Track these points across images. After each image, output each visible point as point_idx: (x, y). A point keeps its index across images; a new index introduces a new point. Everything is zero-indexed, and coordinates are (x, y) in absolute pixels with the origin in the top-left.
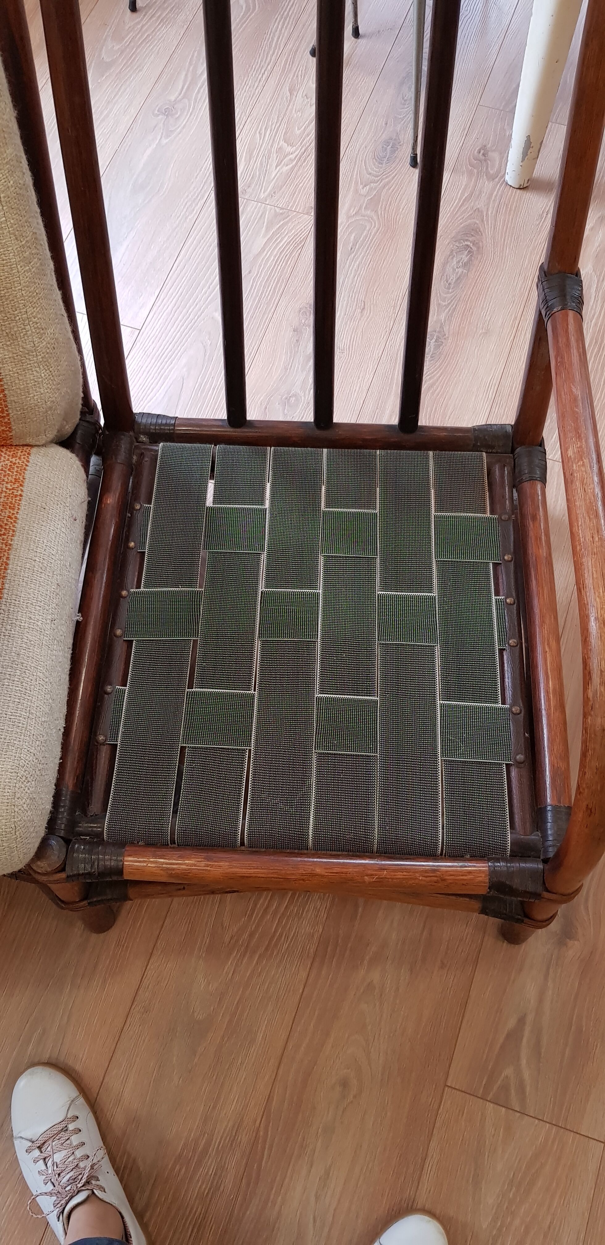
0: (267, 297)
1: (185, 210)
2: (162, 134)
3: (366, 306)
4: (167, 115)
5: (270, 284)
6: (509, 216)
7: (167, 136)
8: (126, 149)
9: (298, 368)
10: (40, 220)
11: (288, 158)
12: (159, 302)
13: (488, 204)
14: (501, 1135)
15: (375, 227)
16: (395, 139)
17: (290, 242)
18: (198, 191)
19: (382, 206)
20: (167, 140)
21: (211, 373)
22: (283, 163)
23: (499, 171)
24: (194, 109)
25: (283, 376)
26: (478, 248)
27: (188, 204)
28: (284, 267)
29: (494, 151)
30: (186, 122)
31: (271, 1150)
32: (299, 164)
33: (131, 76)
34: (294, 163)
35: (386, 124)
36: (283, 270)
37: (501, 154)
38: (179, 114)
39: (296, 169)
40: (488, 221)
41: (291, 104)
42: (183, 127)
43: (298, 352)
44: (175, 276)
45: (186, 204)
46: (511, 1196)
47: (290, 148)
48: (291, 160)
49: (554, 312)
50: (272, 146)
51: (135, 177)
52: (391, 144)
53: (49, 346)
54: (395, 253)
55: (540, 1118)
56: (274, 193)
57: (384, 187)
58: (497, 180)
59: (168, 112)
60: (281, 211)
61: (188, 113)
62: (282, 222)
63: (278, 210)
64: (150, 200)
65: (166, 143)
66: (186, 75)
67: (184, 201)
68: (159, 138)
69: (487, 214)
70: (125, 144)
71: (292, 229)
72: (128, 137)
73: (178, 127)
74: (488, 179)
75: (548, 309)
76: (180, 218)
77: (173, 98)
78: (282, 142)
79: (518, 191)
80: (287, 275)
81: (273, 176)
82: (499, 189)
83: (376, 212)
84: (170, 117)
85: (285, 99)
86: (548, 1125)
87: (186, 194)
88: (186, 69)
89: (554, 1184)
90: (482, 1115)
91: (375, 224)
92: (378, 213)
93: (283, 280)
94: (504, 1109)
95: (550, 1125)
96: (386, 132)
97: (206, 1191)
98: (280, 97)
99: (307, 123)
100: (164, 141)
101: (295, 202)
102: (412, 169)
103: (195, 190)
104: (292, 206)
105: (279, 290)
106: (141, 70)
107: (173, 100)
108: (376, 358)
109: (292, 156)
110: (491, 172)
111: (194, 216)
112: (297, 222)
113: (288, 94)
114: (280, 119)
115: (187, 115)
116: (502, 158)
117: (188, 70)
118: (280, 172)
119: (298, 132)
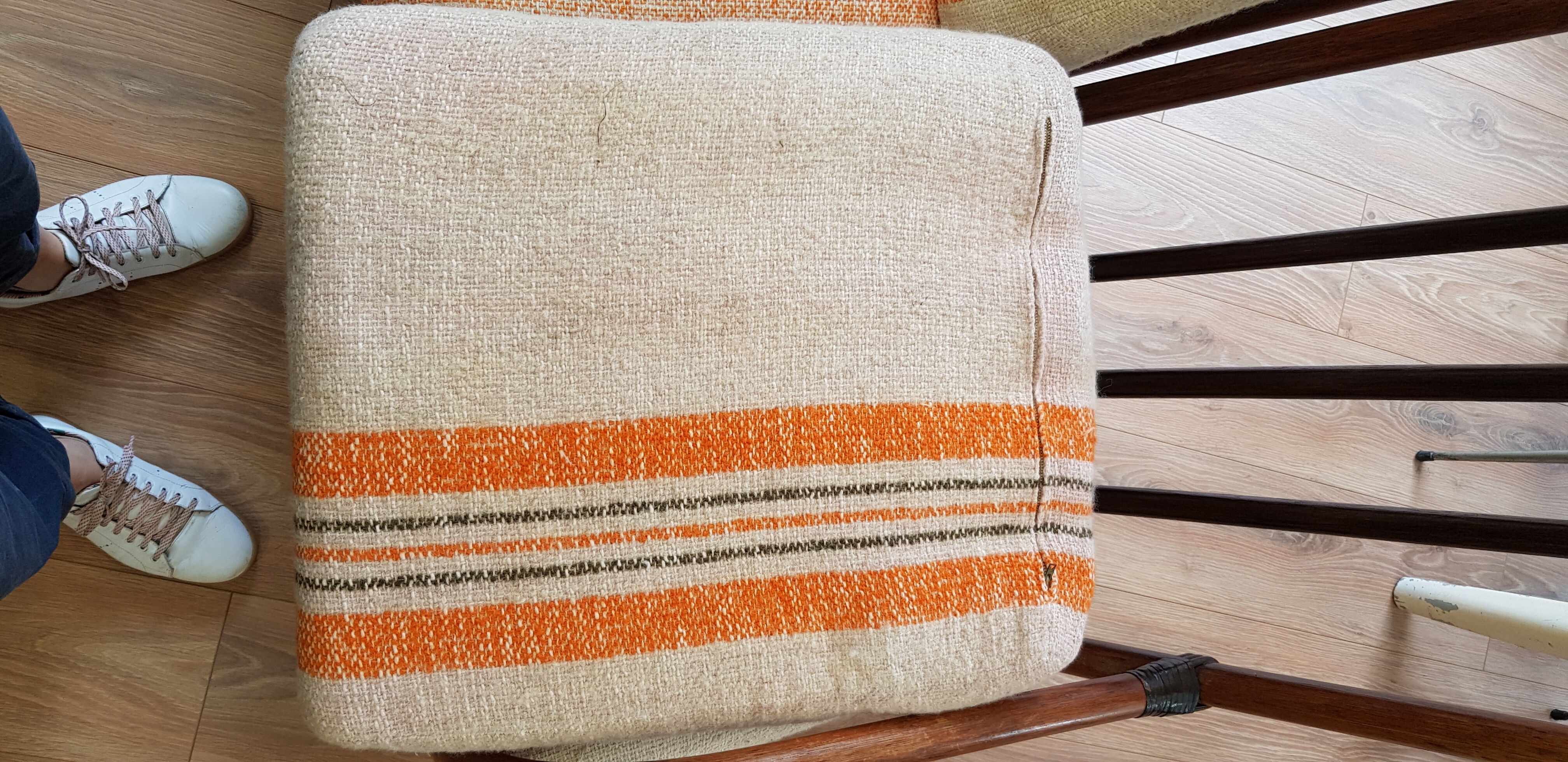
0: (1220, 283)
1: (1337, 162)
2: (1446, 119)
3: (1214, 412)
4: (1473, 123)
5: (1238, 284)
6: (1354, 586)
7: (1443, 127)
8: (1420, 74)
9: (1123, 332)
10: (1220, 15)
11: (1420, 290)
12: (1202, 143)
13: (1369, 557)
14: (181, 660)
15: (1327, 413)
16: (1455, 429)
17: (1300, 305)
18: (1364, 176)
19: (1358, 420)
20: (1436, 127)
21: (1107, 221)
22: (1413, 284)
23: (1418, 568)
24: (1485, 157)
25: (1110, 315)
26: (1305, 549)
27: (1345, 165)
28: (1263, 301)
29: (1446, 558)
30: (1464, 150)
31: (138, 397)
32: (1413, 306)
33: (1529, 67)
34: (1413, 299)
35: (1477, 415)
36: (1258, 300)
37: (1442, 568)
38: (1477, 138)
39: (1405, 302)
40: (1344, 558)
41: (1500, 287)
42: (1457, 147)
43: (1145, 330)
44: (1242, 159)
45: (1346, 162)
46: (115, 677)
47: (1436, 291)
48: (1417, 295)
49: (1144, 682)
50: (1436, 267)
51: (1380, 89)
52: (1448, 424)
53: (1062, 40)
54: (1291, 443)
55: (206, 704)
56: (1369, 277)
57: (1386, 421)
58: (1404, 566)
59: (1479, 123)
60: (1342, 289)
61: (1478, 150)
62: (1326, 292)
63: (1344, 284)
64: (1348, 114)
65: (1432, 127)
66: (1535, 142)
67: (1350, 159)
68: (1440, 115)
69: (1355, 557)
70: (1427, 72)
71: (1319, 306)
72: (1439, 74)
73: (1457, 140)
74: (1405, 555)
75: (1149, 673)
76: (1324, 157)
77: (1499, 127)
78: (1442, 280)
79: (1390, 595)
80: (1251, 306)
81: (1392, 273)
82: (1390, 569)
83: (1349, 414)
84: (1471, 127)
85: (1507, 277)
86: (199, 712)
87: (1360, 161)
88: (1545, 141)
89: (132, 725)
90: (202, 637)
91: (1333, 413)
92: (1348, 415)
93: (1244, 301)
94: (212, 661)
95: (198, 716)
96: (1465, 416)
97: (83, 326)
98: (1509, 271)
99: (1473, 310)
100: (1435, 123)
101: (1357, 305)
102: (1414, 454)
103: (1367, 173)
104: (1350, 303)
105: (1231, 298)
106: (1538, 80)
107: (1496, 128)
108: (1143, 432)
109: (1423, 295)
110: (1415, 558)
111: (1328, 174)
112: (1328, 311)
113: (1514, 281)
114: (1477, 275)
115: (1475, 149)
116: (1435, 569)
117: (1541, 144)
118: (1400, 283)
119: (1459, 300)
